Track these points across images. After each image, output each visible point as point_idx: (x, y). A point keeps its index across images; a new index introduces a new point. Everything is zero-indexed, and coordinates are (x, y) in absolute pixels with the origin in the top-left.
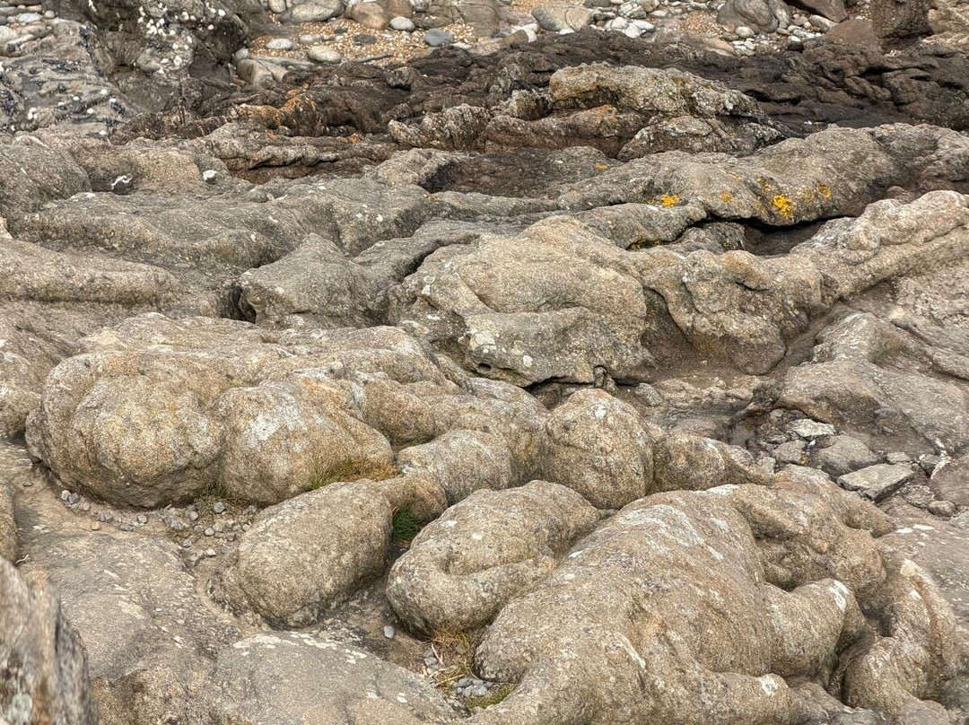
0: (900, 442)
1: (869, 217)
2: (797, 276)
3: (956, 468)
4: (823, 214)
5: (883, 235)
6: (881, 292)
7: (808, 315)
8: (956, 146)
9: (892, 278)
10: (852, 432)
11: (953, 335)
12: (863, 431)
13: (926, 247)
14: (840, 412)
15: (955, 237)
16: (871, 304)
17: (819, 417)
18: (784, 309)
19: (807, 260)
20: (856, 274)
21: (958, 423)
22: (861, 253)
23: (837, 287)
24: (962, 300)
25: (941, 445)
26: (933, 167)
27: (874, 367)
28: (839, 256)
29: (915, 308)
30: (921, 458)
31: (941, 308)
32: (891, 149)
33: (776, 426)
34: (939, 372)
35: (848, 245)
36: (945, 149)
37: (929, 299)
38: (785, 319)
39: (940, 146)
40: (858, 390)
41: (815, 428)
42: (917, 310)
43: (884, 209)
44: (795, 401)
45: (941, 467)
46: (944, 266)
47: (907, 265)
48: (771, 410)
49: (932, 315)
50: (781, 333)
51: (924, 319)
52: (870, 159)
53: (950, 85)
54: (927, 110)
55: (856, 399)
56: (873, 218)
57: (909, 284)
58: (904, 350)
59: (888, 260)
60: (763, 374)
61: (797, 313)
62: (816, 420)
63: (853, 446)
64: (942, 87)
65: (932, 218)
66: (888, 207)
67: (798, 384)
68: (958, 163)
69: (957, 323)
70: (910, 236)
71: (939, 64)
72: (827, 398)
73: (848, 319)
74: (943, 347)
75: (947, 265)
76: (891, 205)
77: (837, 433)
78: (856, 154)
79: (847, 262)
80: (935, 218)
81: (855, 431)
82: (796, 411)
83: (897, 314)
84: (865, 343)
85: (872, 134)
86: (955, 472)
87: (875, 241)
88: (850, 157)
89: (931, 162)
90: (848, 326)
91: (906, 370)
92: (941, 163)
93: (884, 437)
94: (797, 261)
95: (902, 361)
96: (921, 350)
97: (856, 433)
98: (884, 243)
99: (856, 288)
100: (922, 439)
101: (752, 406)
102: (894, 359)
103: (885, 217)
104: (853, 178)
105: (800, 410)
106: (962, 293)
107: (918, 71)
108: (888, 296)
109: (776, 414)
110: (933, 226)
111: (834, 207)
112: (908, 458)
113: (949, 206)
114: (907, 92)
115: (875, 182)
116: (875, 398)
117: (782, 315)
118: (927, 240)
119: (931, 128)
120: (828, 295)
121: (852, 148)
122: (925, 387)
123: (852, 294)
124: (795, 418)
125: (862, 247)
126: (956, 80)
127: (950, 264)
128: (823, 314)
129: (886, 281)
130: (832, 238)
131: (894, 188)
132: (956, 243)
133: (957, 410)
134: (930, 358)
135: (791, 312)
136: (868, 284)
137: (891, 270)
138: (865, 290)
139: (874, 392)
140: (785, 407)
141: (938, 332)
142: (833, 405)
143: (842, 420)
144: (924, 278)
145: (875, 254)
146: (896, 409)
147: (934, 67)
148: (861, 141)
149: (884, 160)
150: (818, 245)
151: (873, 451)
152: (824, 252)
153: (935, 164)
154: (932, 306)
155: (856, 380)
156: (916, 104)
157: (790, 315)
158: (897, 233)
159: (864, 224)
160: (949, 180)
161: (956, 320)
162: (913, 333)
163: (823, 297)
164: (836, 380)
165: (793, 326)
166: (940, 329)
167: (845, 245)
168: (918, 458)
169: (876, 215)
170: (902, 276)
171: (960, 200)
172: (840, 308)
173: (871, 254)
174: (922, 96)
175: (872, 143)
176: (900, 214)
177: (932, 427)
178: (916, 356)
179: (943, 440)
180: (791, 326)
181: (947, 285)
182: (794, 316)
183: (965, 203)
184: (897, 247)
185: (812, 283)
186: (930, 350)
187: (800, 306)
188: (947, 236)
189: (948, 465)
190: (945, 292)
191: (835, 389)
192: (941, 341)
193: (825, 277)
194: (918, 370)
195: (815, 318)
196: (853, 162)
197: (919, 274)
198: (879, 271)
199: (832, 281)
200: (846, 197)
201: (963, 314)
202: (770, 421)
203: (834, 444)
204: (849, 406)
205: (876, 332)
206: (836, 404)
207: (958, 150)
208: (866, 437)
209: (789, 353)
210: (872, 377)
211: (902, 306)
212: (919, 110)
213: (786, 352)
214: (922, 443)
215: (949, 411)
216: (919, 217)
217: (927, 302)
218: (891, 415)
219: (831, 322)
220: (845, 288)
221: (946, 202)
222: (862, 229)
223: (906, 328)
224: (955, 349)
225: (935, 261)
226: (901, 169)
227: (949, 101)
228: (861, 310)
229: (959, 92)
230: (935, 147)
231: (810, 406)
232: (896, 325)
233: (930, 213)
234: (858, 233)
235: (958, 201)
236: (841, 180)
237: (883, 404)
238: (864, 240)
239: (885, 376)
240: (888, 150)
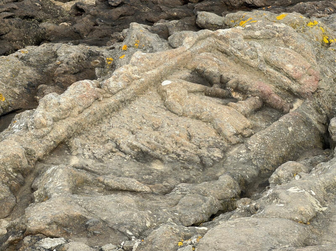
0: (106, 237)
1: (42, 107)
2: (10, 152)
3: (145, 245)
4: (4, 111)
5: (54, 116)
6: (61, 150)
7: (23, 174)
8: (68, 53)
9: (66, 141)
10: (76, 239)
11: (110, 166)
12: (82, 236)
13: (81, 116)
14: (65, 229)
15: (96, 107)
16: (57, 159)
17: (53, 235)
18: (7, 175)
19: (13, 141)
20: (44, 143)
21: (136, 218)
22: (44, 129)
23: (35, 154)
24: (109, 143)
25: (130, 234)
26: (60, 68)
27: (76, 196)
28: (31, 135)
29: (84, 155)
30: (122, 244)
31: (99, 151)
32: (31, 63)
33: (29, 247)
34: (110, 190)
35: (35, 127)
36: (62, 55)
37: (91, 148)
38: (10, 180)
39: (59, 54)
40: (72, 213)
41: (54, 242)
42: (86, 156)
43: (50, 100)
44: (37, 228)
45: (136, 247)
46: (93, 125)
47: (72, 131)
48: (23, 238)
49: (95, 157)
50: (10, 189)
51: (91, 160)
52: (21, 72)
53: (27, 17)
54: (18, 35)
55: (72, 219)
56: (45, 107)
57: (76, 142)
58: (86, 182)
59: (61, 130)
60: (7, 217)
61: (16, 175)
62: (52, 237)
63: (80, 247)
64: (23, 19)
65: (79, 99)
66: (52, 98)
67: (36, 218)
68: (74, 63)
69: (110, 158)
70: (69, 112)
71: (17, 6)
72: (55, 222)
73: (49, 171)
74: (107, 174)
75: (95, 125)
76: (53, 97)
77: (67, 241)
78: (13, 71)
79: (37, 137)
80: (82, 98)
81: (77, 237)
82: (39, 235)
83: (75, 161)
84: (65, 183)
85: (17, 56)
86: (146, 248)
87: (50, 120)
88: (9, 74)
89: (58, 65)
90: (51, 175)
91: (91, 193)
92: (64, 65)
93: (96, 237)
94: (7, 143)
95: (87, 189)
96: (96, 180)
97: (78, 239)
98: (55, 120)
99: (46, 152)
100: (118, 233)
101: (11, 238)
102: (83, 189)
103: (52, 105)
104: (15, 85)
105: (41, 233)
106: (109, 140)
107: (7, 13)
108: (66, 151)
109: (27, 239)
110: (81, 103)
111: (9, 106)
112: (114, 246)
113: (87, 89)
114: (4, 27)
115: (29, 85)
116: (83, 215)
117: (7, 178)
118: (80, 112)
119: (49, 45)
120: (31, 160)
121: (9, 68)
122: (110, 201)
123: (45, 156)
124: (39, 239)
125: (44, 126)
126: (30, 13)
127: (96, 123)
128: (31, 171)
129: (62, 143)
130: (24, 124)
131: (41, 86)
132: (97, 110)
133: (133, 210)
134: (103, 183)
135: (12, 175)
136: (52, 148)
137: (64, 136)
138: (52, 152)
139: (82, 211)
140: (31, 234)
141: (101, 166)
142: (59, 225)
143: (67, 234)
144: (84, 136)
145: (52, 128)
146: (97, 218)
147: (15, 9)
148: (13, 62)
149: (30, 71)
150: (16, 131)
151: (92, 247)
152: (22, 134)
153: (60, 67)
154: (94, 151)
155: (69, 206)
156: (11, 33)
157: (12, 177)
158: (61, 113)
159: (41, 112)
160: (71, 74)
161: (109, 156)
162: (87, 170)
163: (28, 162)
164: (57, 209)
165: (16, 183)
166: (102, 164)
167: (33, 127)
168: (120, 244)
169: (46, 105)
170: (70, 138)
171: (92, 84)
172: (40, 166)
173: (50, 129)
174: (13, 28)
175: (20, 62)
176: (60, 101)
177: (122, 224)
178: (94, 184)
179: (131, 230)
180: (15, 183)
181: (98, 137)
182: (14, 177)
183: (95, 85)
184: (64, 121)
185: (20, 155)
186: (101, 178)
187: (17, 170)
188: (91, 107)
189: (140, 245)
190: (98, 142)
191: (58, 215)
192: (105, 171)
193: (26, 149)
194: (98, 192)
195: (27, 175)
196: (12, 76)
197: (80, 134)
198: (57, 138)
199: (31, 151)
200: (15, 99)
201: (113, 152)
202: (25, 245)
203: (68, 249)
204: (69, 224)
205: (69, 175)
206: (61, 225)
207: (71, 54)
208: (85, 240)
209: (18, 201)
210: (77, 203)
211: (76, 155)
212: (13, 36)
213: (16, 200)
214: (119, 235)
215: (129, 212)
216: (71, 100)
217: (90, 149)
218: (95, 223)
219: (37, 175)
220: (40, 153)
221: (84, 87)
222: (41, 115)
223: (83, 168)
224: (115, 174)
225: (87, 124)
226: (41, 74)
227: (29, 27)
228: (53, 164)
229: (33, 20)
230: (56, 56)
231: (46, 230)
232: (76, 168)
233: (78, 96)
234: (39, 118)
235: (91, 85)
236: (8, 88)
237: (89, 217)
238: (44, 121)
239: (84, 200)
240: (29, 64)
